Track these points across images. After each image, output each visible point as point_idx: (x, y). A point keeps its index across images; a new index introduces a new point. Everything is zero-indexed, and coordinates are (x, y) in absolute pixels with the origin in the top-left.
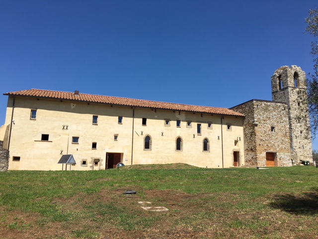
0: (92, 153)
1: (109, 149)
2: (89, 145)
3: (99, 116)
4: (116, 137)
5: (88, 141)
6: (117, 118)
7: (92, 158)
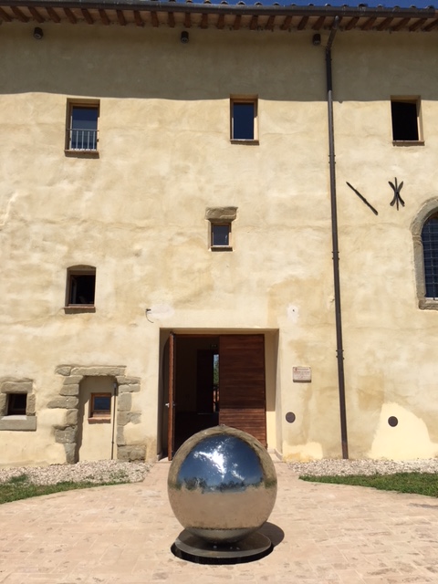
0: (66, 339)
1: (181, 303)
2: (47, 285)
3: (105, 102)
4: (220, 230)
5: (35, 258)
6: (222, 108)
7: (63, 370)
